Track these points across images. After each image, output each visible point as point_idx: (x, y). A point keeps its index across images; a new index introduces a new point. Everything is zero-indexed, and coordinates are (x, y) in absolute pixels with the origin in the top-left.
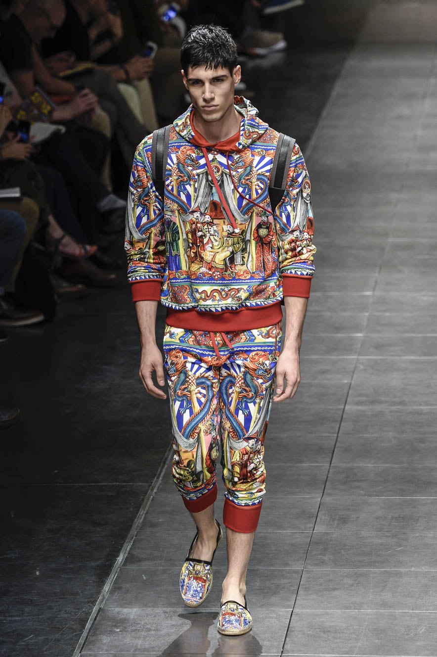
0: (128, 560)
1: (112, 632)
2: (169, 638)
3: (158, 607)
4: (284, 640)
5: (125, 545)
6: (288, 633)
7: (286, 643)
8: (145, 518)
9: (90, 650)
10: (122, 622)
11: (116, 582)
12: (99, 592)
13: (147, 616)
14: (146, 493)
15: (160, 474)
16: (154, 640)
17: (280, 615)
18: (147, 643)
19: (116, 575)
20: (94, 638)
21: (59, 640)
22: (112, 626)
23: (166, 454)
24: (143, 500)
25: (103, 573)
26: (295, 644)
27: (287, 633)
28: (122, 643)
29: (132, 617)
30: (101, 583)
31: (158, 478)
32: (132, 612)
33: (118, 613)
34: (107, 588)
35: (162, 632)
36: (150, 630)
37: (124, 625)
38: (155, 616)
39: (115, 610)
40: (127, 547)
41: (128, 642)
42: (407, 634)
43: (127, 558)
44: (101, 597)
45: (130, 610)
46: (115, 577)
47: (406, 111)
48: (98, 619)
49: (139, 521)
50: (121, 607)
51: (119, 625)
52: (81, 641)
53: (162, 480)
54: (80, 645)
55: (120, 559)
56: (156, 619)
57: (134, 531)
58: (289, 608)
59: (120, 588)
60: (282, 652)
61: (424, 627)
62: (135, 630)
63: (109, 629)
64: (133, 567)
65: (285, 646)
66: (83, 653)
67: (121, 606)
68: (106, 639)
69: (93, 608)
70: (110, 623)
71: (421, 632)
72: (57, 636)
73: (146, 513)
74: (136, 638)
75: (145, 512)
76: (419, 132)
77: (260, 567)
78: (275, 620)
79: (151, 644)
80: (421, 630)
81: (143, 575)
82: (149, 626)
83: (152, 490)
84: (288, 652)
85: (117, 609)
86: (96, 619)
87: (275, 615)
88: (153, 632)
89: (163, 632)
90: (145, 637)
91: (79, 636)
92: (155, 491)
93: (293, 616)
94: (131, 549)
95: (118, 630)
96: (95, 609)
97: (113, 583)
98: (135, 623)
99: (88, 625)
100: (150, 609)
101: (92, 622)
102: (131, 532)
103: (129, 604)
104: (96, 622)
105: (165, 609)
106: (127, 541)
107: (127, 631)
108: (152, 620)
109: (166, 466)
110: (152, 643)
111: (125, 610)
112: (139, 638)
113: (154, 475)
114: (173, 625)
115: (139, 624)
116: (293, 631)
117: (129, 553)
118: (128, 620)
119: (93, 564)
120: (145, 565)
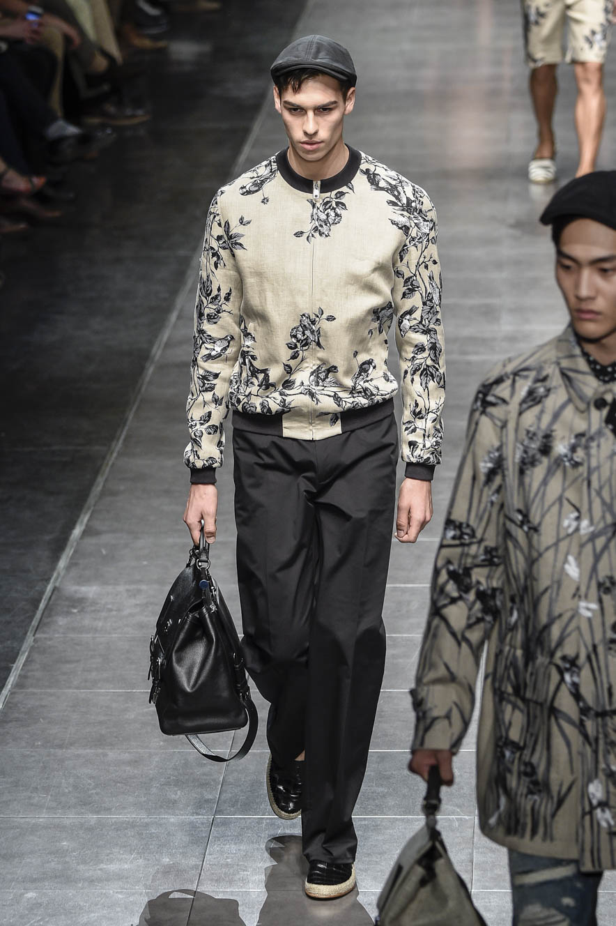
0: (86, 533)
1: (68, 613)
2: (132, 618)
3: (119, 585)
5: (82, 516)
8: (104, 486)
9: (44, 632)
10: (78, 602)
11: (72, 558)
12: (53, 569)
13: (107, 595)
14: (105, 457)
15: (120, 436)
16: (115, 622)
18: (109, 624)
19: (72, 550)
20: (49, 620)
21: (9, 623)
22: (69, 606)
23: (127, 414)
24: (101, 466)
25: (59, 546)
28: (80, 624)
29: (91, 596)
30: (56, 558)
31: (118, 440)
32: (90, 591)
33: (76, 592)
34: (62, 564)
35: (124, 613)
36: (111, 610)
37: (83, 605)
38: (117, 595)
39: (71, 588)
40: (85, 518)
41: (86, 624)
42: (399, 611)
43: (85, 531)
44: (55, 575)
45: (89, 589)
46: (72, 552)
48: (53, 598)
49: (97, 489)
51: (77, 604)
52: (35, 623)
53: (123, 443)
54: (33, 627)
55: (77, 531)
56: (118, 598)
57: (91, 500)
59: (76, 564)
62: (94, 611)
63: (65, 609)
64: (91, 541)
66: (37, 636)
67: (79, 584)
68: (62, 621)
69: (46, 587)
70: (67, 603)
72: (8, 618)
73: (106, 481)
74: (95, 619)
75: (104, 478)
76: (407, 46)
79: (112, 625)
81: (103, 550)
82: (110, 606)
83: (112, 454)
85: (74, 588)
86: (50, 598)
88: (114, 613)
89: (126, 613)
90: (106, 618)
91: (31, 618)
92: (115, 455)
94: (89, 521)
95: (75, 611)
96: (50, 588)
97: (68, 559)
98: (94, 603)
99: (42, 605)
100: (110, 587)
101: (46, 602)
102: (88, 502)
103: (86, 581)
104: (51, 602)
105: (127, 587)
106: (84, 511)
107: (85, 612)
108: (113, 599)
109: (127, 427)
110: (114, 625)
111: (84, 589)
112: (99, 619)
113: (113, 437)
115: (99, 603)
117: (86, 525)
118: (87, 599)
119: (47, 538)
120: (105, 539)
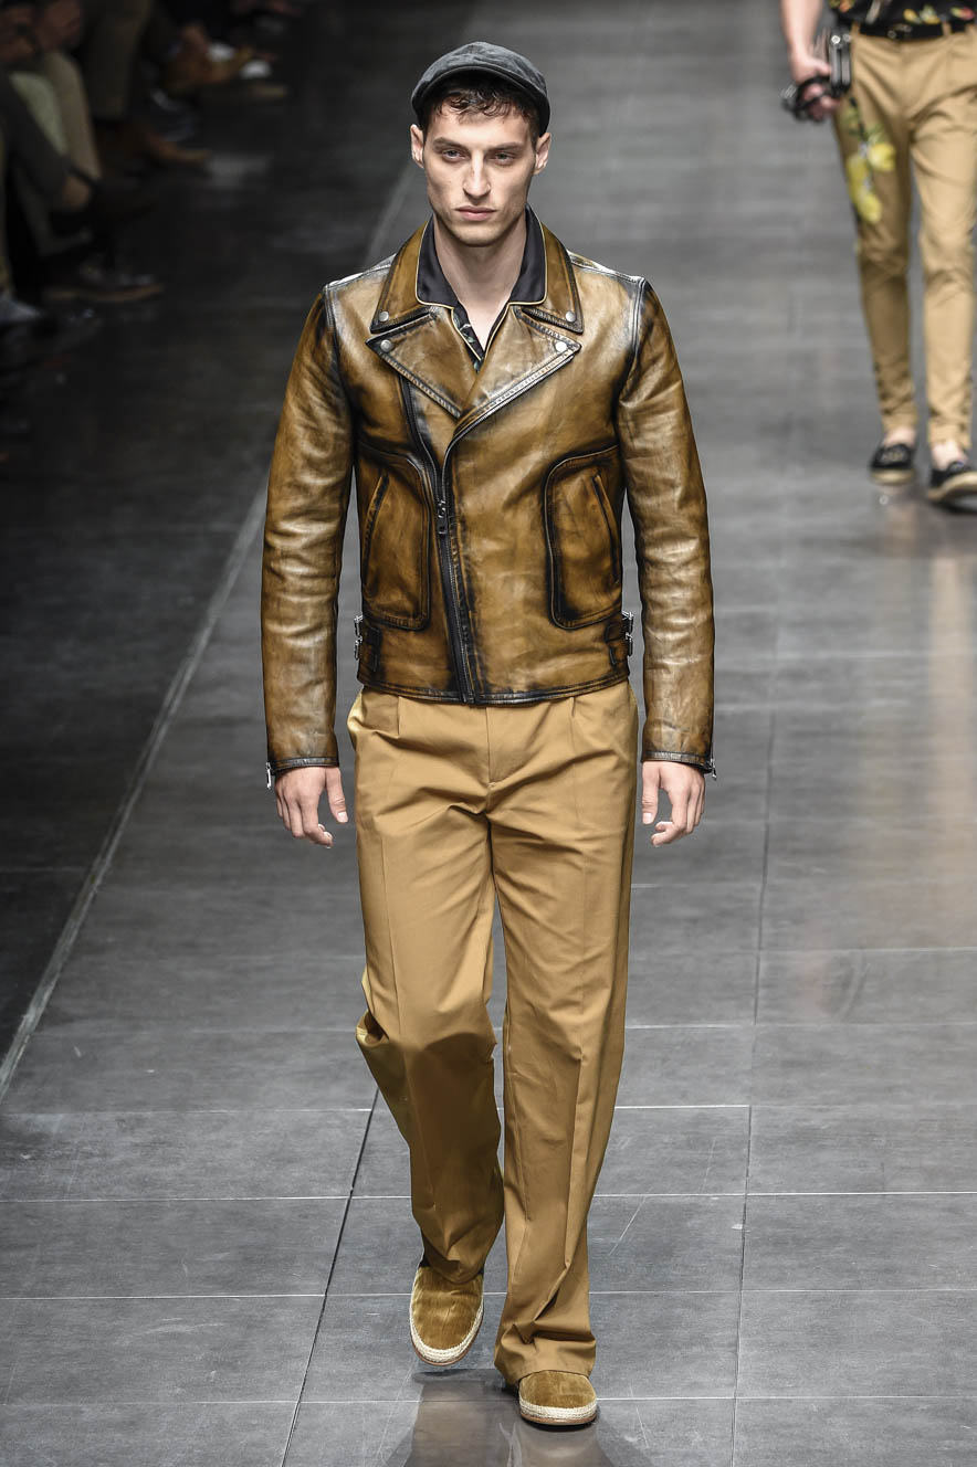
0: (47, 1019)
1: (15, 1161)
2: (128, 1170)
3: (105, 1110)
4: (354, 1169)
5: (39, 990)
6: (364, 1155)
7: (359, 1174)
8: (79, 937)
10: (34, 1142)
11: (21, 1064)
13: (84, 1129)
14: (80, 886)
15: (107, 849)
16: (97, 1176)
17: (346, 1121)
18: (86, 1180)
19: (22, 1050)
22: (16, 1149)
23: (120, 810)
24: (74, 901)
26: (376, 1176)
27: (361, 1156)
28: (35, 1181)
29: (54, 1130)
31: (104, 856)
32: (54, 1121)
33: (28, 1123)
35: (114, 1159)
36: (91, 1155)
37: (40, 1147)
38: (100, 1129)
39: (21, 1118)
40: (45, 994)
41: (46, 1181)
43: (44, 1016)
45: (51, 1117)
46: (21, 1054)
47: (588, 123)
49: (67, 942)
50: (33, 1112)
51: (30, 1146)
53: (113, 861)
55: (31, 1017)
56: (103, 1133)
57: (57, 962)
58: (364, 1105)
59: (29, 1075)
60: (352, 1192)
61: (629, 1139)
62: (60, 1157)
63: (9, 1155)
64: (56, 1034)
65: (358, 1182)
67: (33, 1110)
68: (3, 1175)
70: (11, 1144)
71: (623, 1147)
73: (83, 926)
74: (62, 1171)
75: (79, 924)
76: (614, 164)
77: (305, 1028)
78: (338, 1131)
79: (92, 1182)
80: (623, 1144)
81: (76, 1049)
82: (88, 1148)
83: (93, 880)
84: (363, 1192)
85: (25, 1117)
87: (337, 1122)
88: (96, 1160)
89: (117, 1159)
90: (80, 1170)
92: (98, 882)
93: (373, 1122)
94: (51, 997)
95: (27, 1157)
97: (15, 1066)
98: (61, 1143)
100: (89, 1115)
102: (51, 965)
103: (46, 1104)
105: (119, 1114)
106: (43, 981)
107: (45, 1159)
108: (95, 1135)
109: (119, 834)
110: (95, 1181)
111: (41, 1118)
112: (70, 1171)
113: (95, 851)
114: (137, 1145)
115: (69, 1143)
116: (372, 1152)
117: (48, 1006)
118: (48, 1136)
120: (79, 1029)
